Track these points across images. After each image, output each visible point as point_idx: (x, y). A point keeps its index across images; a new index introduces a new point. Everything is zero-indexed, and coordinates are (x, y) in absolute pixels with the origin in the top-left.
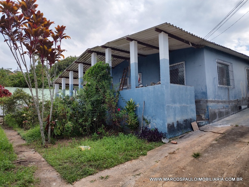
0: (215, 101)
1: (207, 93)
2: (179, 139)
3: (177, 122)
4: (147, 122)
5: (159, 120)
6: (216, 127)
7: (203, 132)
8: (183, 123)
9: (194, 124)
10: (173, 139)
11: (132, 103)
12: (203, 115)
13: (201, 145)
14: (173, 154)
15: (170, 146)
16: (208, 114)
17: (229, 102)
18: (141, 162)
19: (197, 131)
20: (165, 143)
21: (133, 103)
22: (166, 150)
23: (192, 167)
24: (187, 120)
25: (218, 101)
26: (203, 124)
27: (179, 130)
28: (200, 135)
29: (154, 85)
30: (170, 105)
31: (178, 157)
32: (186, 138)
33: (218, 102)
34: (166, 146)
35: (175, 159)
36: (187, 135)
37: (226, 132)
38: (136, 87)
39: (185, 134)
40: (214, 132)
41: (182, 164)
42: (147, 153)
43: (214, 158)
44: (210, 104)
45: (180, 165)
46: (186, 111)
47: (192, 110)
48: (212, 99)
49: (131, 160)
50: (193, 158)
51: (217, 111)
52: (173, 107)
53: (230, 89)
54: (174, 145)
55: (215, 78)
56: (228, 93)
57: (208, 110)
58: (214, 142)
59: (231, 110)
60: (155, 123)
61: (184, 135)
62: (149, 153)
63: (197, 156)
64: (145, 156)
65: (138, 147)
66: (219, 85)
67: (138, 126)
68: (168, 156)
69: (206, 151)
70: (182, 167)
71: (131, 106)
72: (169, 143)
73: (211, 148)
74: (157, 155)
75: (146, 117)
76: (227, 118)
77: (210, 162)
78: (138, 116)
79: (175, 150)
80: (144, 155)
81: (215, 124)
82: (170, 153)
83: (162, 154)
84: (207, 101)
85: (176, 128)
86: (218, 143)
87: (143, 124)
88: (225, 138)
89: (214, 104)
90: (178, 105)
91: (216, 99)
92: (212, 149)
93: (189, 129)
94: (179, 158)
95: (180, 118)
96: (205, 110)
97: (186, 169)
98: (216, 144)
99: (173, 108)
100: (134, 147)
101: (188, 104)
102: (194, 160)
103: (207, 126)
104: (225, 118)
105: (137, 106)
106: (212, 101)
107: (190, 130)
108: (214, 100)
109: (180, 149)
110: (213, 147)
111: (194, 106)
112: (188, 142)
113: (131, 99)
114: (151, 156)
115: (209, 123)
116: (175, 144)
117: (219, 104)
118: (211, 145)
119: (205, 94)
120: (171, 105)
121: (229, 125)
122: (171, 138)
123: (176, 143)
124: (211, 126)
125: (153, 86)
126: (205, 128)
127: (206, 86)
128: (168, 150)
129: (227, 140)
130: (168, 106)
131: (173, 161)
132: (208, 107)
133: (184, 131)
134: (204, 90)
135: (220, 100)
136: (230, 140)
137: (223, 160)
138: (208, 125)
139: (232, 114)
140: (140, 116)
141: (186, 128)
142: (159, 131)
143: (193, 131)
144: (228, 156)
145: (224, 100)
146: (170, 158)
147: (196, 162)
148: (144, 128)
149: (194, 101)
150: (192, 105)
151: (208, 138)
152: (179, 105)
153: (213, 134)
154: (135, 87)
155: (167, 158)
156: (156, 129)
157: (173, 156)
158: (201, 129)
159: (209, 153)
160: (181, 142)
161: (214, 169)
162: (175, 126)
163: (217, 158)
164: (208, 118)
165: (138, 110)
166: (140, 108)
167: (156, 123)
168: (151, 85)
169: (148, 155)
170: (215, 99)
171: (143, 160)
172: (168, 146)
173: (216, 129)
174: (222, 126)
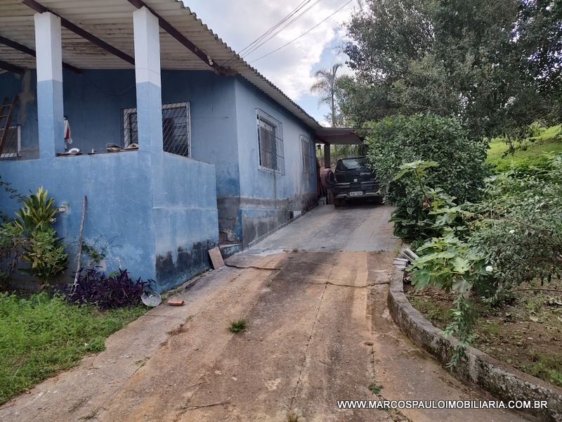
0: (253, 200)
1: (239, 183)
2: (185, 292)
3: (180, 250)
4: (95, 256)
5: (133, 248)
6: (259, 257)
7: (235, 270)
8: (192, 252)
9: (215, 253)
10: (171, 295)
11: (45, 200)
12: (231, 231)
13: (239, 299)
14: (181, 334)
15: (166, 314)
16: (239, 228)
17: (276, 203)
18: (89, 373)
19: (220, 268)
20: (152, 308)
21: (48, 202)
22: (158, 325)
23: (236, 358)
24: (199, 244)
25: (258, 200)
26: (232, 251)
27: (182, 271)
28: (231, 278)
29: (118, 151)
30: (163, 207)
31: (194, 338)
32: (201, 287)
33: (258, 202)
34: (156, 313)
35: (189, 345)
36: (202, 281)
37: (281, 264)
38: (58, 155)
39: (197, 278)
40: (258, 268)
41: (209, 357)
42: (104, 345)
43: (275, 328)
44: (245, 207)
45: (205, 361)
46: (197, 222)
47: (210, 219)
48: (249, 195)
49: (54, 374)
50: (231, 336)
51: (256, 222)
52: (171, 213)
53: (277, 177)
54: (177, 310)
55: (253, 150)
56: (275, 184)
57: (240, 220)
58: (265, 290)
59: (279, 220)
60: (120, 256)
61: (194, 280)
62: (111, 342)
63: (238, 328)
64: (102, 354)
65: (73, 331)
66: (260, 167)
67: (65, 268)
68: (169, 342)
69: (254, 313)
70: (211, 365)
71: (41, 209)
72: (162, 306)
73: (263, 304)
74: (136, 342)
75: (90, 242)
76: (273, 237)
77: (270, 338)
78: (65, 240)
79: (183, 323)
80: (97, 350)
81: (254, 250)
82: (171, 333)
83: (150, 339)
84: (239, 201)
85: (176, 266)
86: (274, 291)
87: (80, 261)
88: (283, 277)
89: (251, 206)
90: (180, 208)
91: (255, 197)
92: (266, 305)
93: (204, 266)
94: (198, 341)
95: (185, 241)
96: (234, 219)
97: (222, 366)
98: (269, 293)
99: (171, 216)
100: (58, 331)
101: (202, 206)
102: (234, 339)
103: (240, 255)
104: (270, 237)
105: (61, 210)
106: (248, 201)
107: (207, 268)
108: (251, 198)
109: (194, 318)
110: (265, 302)
111: (214, 211)
112: (208, 298)
113: (41, 191)
114: (119, 351)
115: (242, 249)
116: (178, 305)
117: (260, 206)
118: (262, 298)
119: (235, 183)
120: (166, 208)
121: (281, 251)
122: (163, 292)
123: (180, 302)
124: (248, 254)
125: (115, 154)
126: (237, 260)
127: (237, 166)
128: (164, 325)
129: (288, 282)
130: (158, 210)
131: (186, 351)
132: (240, 213)
133: (194, 271)
134: (233, 176)
135: (261, 198)
136: (294, 281)
137: (295, 328)
138: (240, 253)
139: (279, 229)
140: (71, 239)
141: (197, 263)
142: (133, 276)
143: (213, 268)
144: (300, 317)
145: (268, 199)
146: (177, 346)
147: (240, 342)
148: (84, 274)
149: (214, 199)
150: (210, 209)
151: (248, 281)
152: (184, 208)
153: (257, 272)
154: (54, 154)
155: (167, 348)
156: (124, 273)
157: (182, 338)
158: (229, 264)
159: (262, 317)
160: (191, 298)
161: (284, 352)
162: (175, 260)
163: (281, 326)
164: (241, 237)
165: (65, 222)
166: (69, 216)
167: (123, 255)
168: (109, 151)
169: (108, 351)
170: (253, 196)
171: (95, 366)
172: (161, 313)
173: (259, 260)
174: (267, 253)
